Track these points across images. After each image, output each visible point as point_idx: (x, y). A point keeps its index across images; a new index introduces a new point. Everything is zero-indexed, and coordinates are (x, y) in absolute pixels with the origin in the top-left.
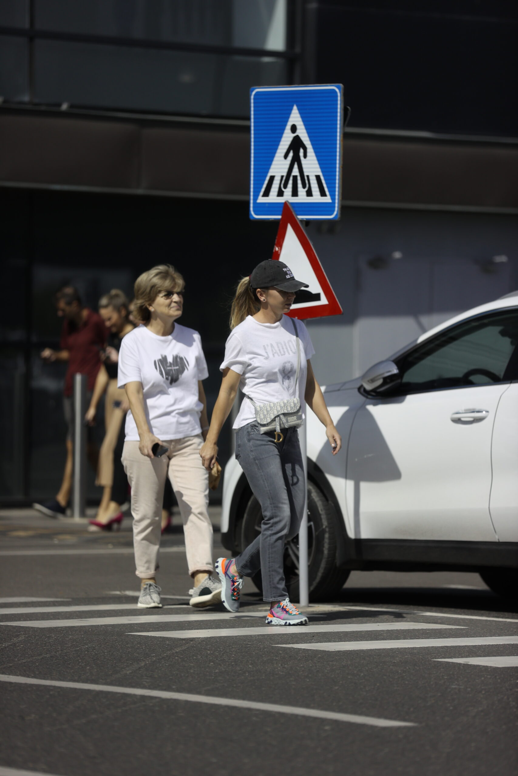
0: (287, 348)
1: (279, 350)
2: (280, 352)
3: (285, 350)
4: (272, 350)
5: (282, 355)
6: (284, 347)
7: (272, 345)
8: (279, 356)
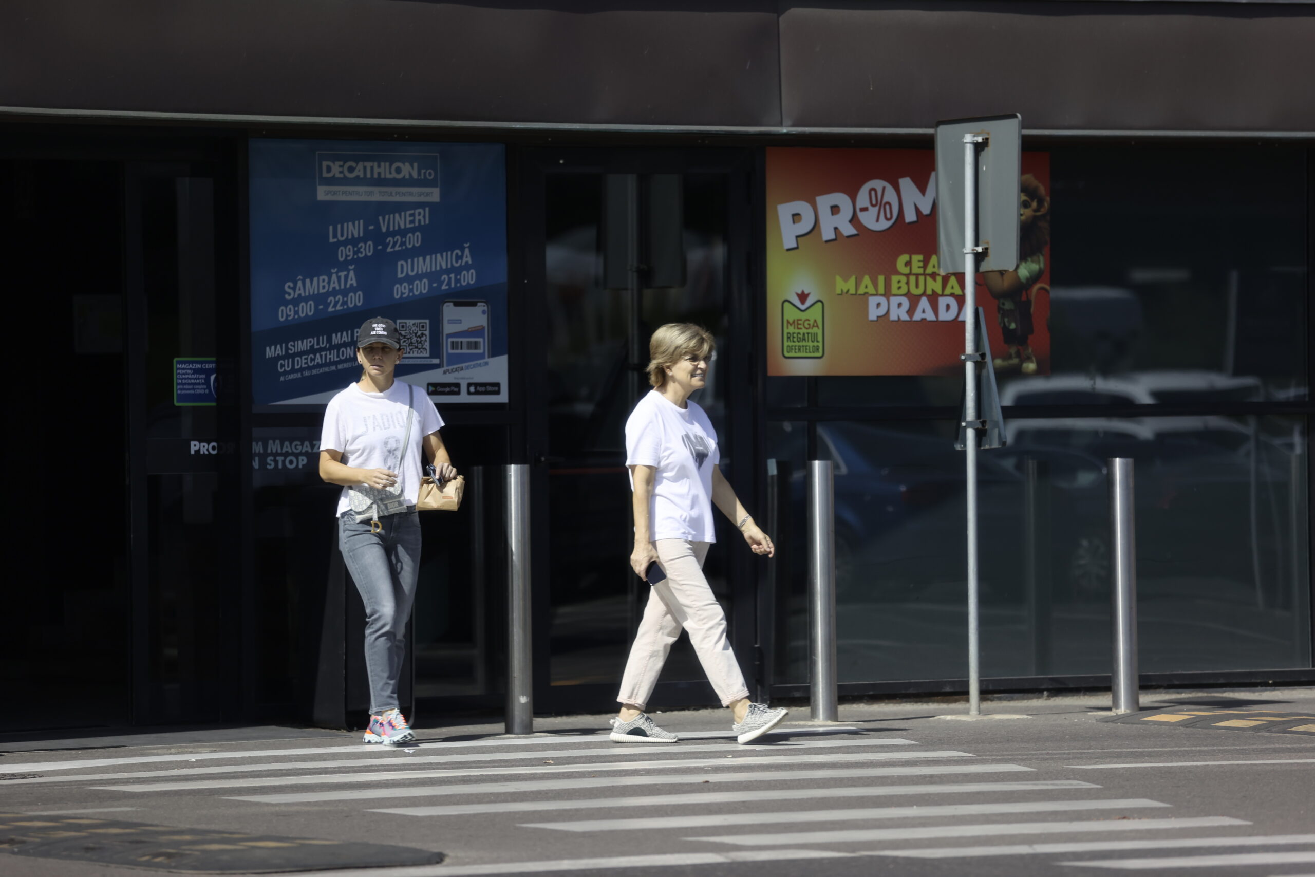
0: (393, 421)
1: (383, 423)
2: (384, 425)
3: (391, 423)
4: (374, 423)
5: (385, 429)
6: (390, 420)
7: (374, 417)
8: (381, 429)
